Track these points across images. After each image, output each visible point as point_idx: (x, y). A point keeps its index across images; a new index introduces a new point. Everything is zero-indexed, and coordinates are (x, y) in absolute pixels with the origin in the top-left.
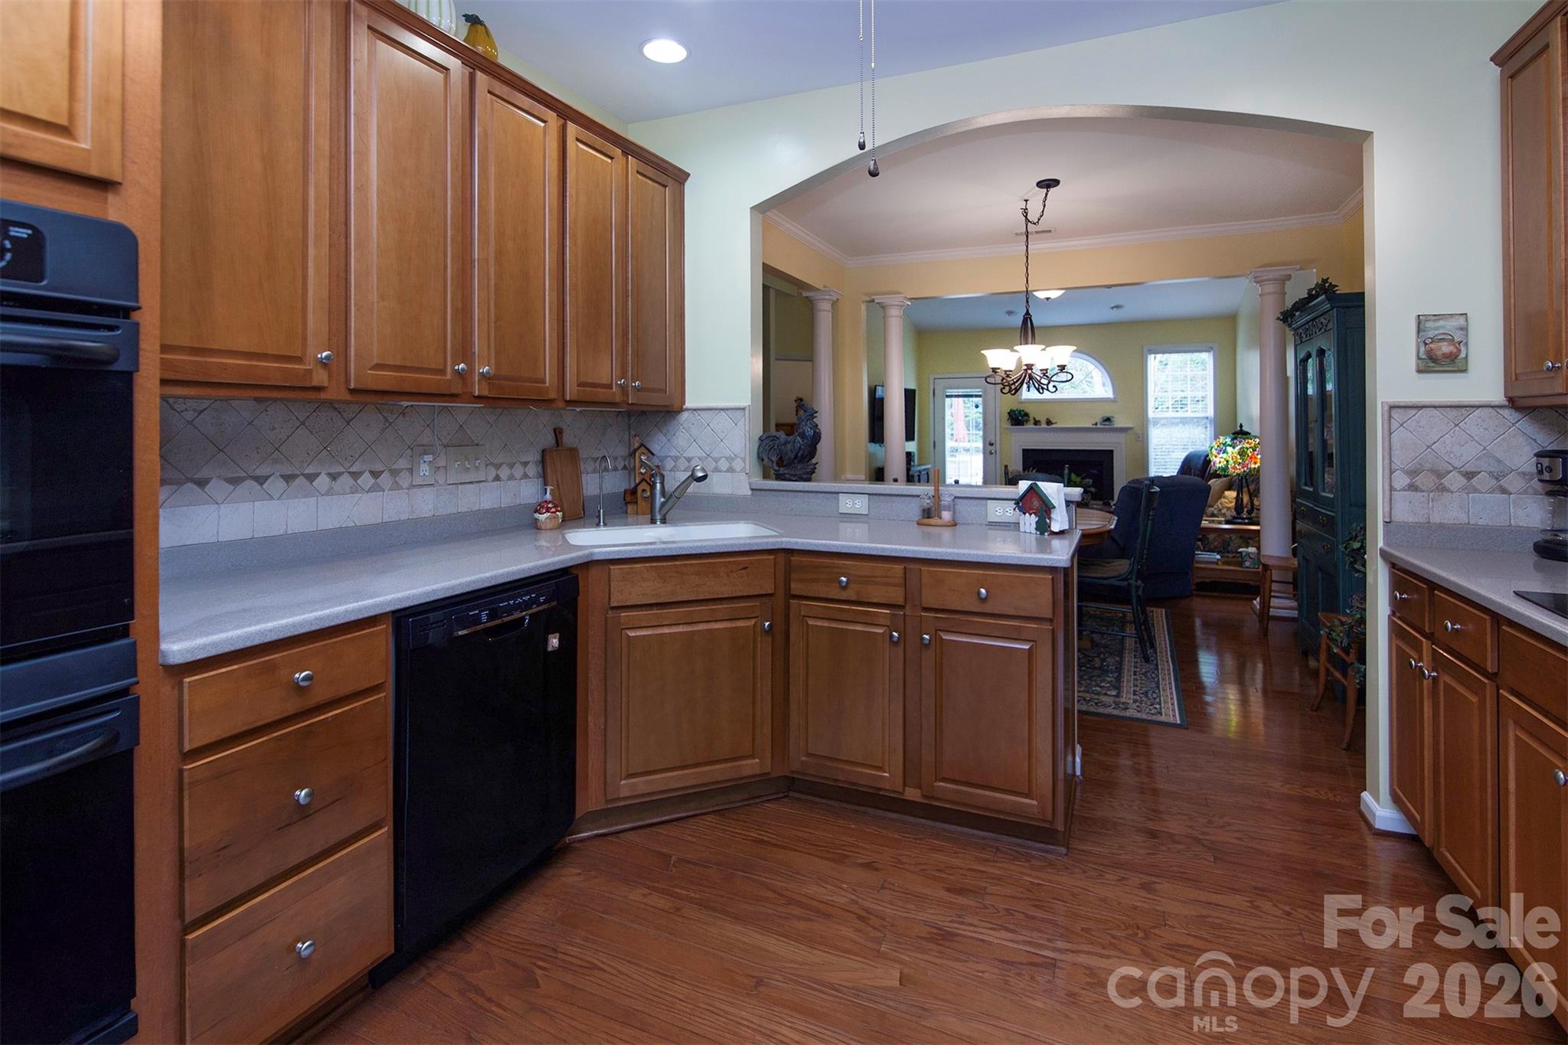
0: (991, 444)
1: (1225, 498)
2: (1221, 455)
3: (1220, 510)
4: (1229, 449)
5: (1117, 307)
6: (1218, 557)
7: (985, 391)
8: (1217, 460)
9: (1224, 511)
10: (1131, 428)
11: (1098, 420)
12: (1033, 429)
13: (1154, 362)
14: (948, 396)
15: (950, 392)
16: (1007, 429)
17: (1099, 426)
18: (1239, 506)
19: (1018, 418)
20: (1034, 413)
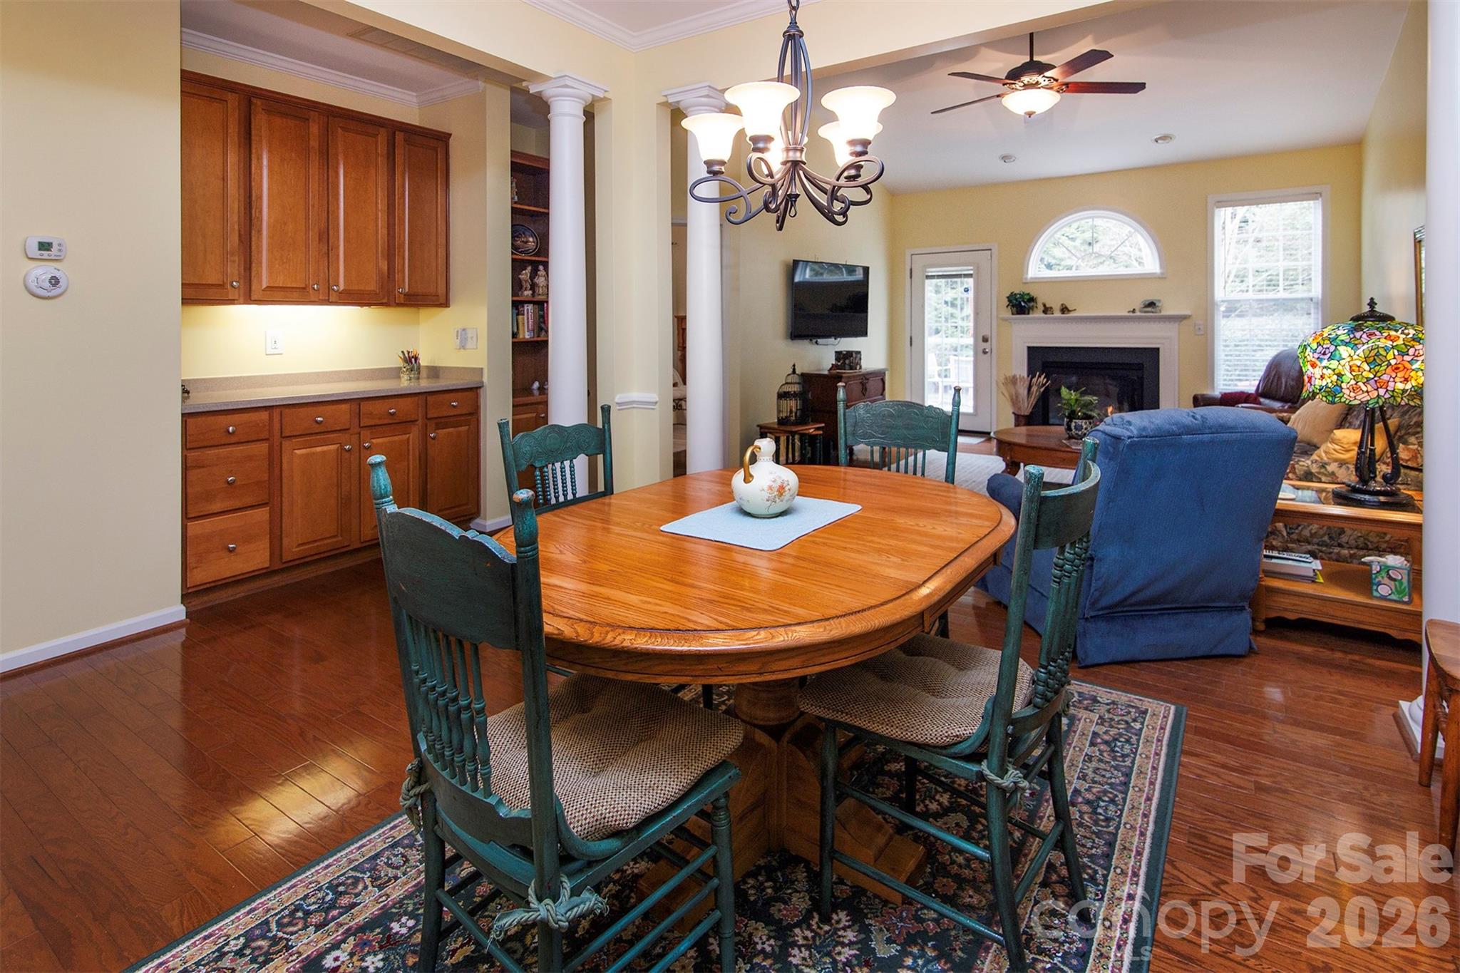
0: (985, 340)
1: (1333, 442)
2: (1325, 363)
3: (1323, 466)
4: (1344, 351)
5: (1165, 138)
6: (1317, 565)
7: (978, 269)
8: (1317, 372)
9: (1332, 467)
10: (1190, 316)
11: (1138, 305)
12: (1043, 318)
13: (1226, 220)
14: (928, 277)
15: (933, 271)
16: (1005, 320)
17: (1138, 314)
18: (1365, 464)
19: (1021, 304)
20: (1043, 297)
